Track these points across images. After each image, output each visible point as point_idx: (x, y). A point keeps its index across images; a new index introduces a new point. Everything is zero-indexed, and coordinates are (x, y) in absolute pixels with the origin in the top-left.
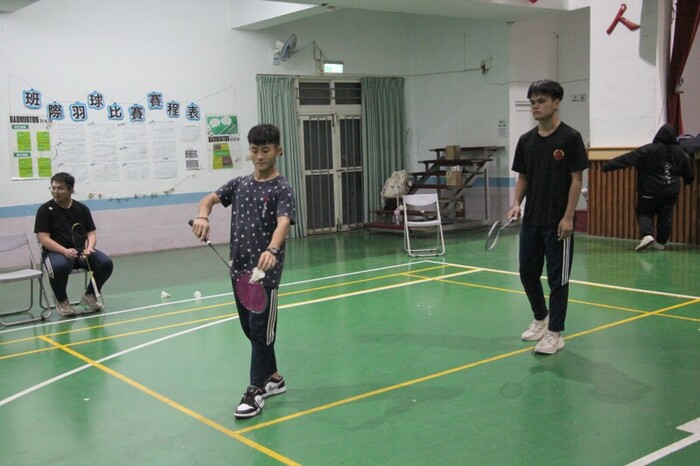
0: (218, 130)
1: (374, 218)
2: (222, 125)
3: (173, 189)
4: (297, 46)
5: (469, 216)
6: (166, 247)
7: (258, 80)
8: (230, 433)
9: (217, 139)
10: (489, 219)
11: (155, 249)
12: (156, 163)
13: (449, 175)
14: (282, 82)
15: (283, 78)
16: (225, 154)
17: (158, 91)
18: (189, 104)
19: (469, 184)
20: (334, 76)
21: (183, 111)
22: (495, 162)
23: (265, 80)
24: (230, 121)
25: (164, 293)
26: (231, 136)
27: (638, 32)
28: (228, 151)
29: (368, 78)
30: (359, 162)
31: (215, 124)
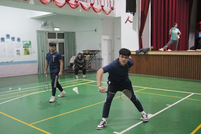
0: (25, 45)
1: (67, 68)
2: (27, 44)
3: (13, 60)
4: (48, 23)
5: (92, 68)
6: (11, 76)
7: (37, 32)
8: (28, 125)
9: (25, 47)
10: (97, 69)
11: (8, 76)
12: (8, 53)
13: (86, 57)
14: (43, 32)
15: (43, 31)
16: (28, 51)
17: (9, 34)
18: (18, 38)
19: (92, 60)
20: (57, 31)
21: (16, 39)
22: (98, 54)
23: (39, 32)
24: (29, 42)
25: (10, 88)
26: (29, 46)
27: (132, 23)
28: (28, 50)
29: (66, 32)
30: (64, 54)
31: (25, 43)
